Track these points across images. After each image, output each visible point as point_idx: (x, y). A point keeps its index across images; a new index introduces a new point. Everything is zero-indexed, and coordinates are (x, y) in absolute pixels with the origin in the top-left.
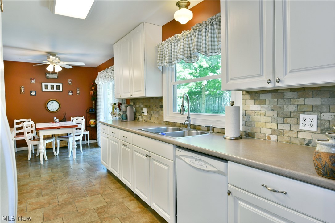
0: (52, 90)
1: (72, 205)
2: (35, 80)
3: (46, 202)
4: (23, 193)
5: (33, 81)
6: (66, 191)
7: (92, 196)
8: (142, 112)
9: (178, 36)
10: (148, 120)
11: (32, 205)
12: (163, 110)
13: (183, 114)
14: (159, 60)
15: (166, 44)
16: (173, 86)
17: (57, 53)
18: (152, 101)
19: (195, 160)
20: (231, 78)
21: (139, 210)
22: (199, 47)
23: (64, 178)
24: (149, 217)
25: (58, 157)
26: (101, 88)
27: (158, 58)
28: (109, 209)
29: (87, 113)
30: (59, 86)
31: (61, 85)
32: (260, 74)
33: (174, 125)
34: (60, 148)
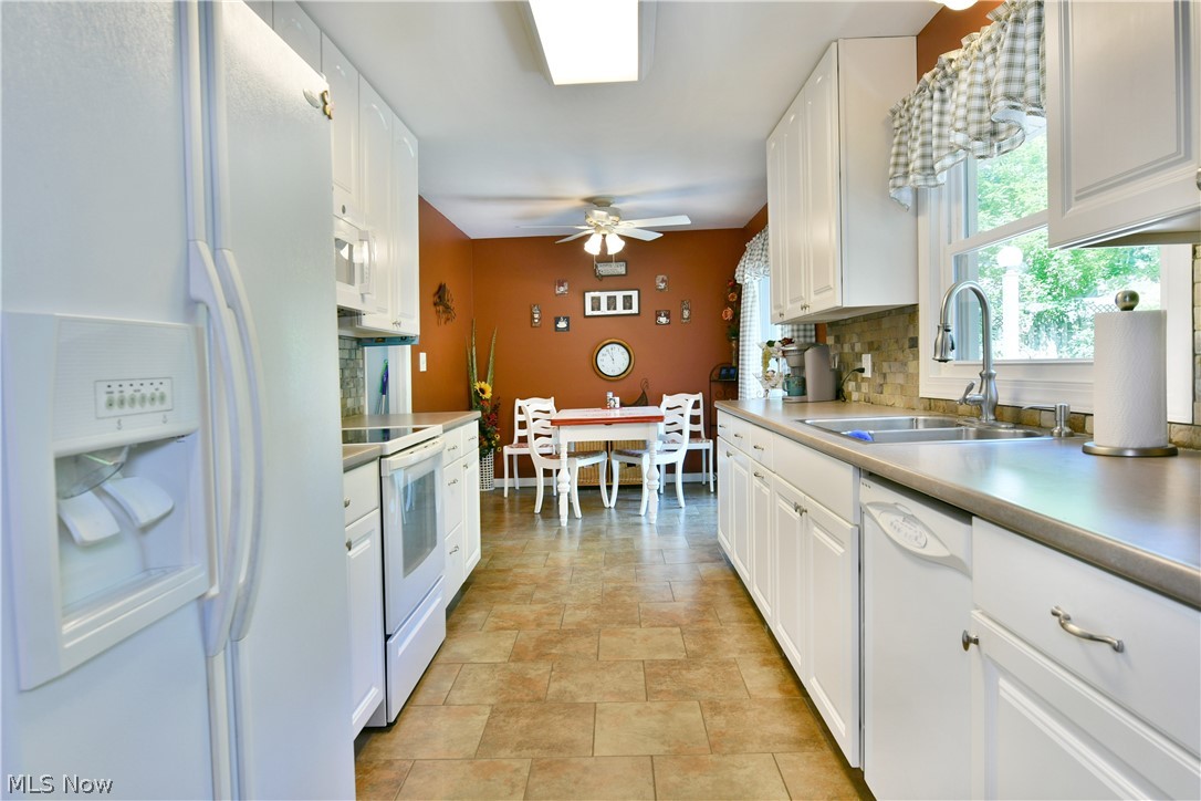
0: (612, 312)
1: (589, 639)
2: (566, 284)
3: (532, 617)
4: (493, 588)
5: (562, 289)
6: (593, 601)
7: (653, 626)
8: (858, 367)
9: (951, 61)
10: (874, 396)
11: (499, 617)
12: (916, 357)
13: (945, 361)
14: (896, 165)
15: (917, 102)
16: (957, 257)
17: (611, 197)
18: (886, 323)
19: (902, 518)
20: (1078, 192)
21: (776, 695)
22: (1015, 88)
23: (604, 568)
24: (798, 724)
25: (613, 511)
26: (751, 295)
27: (892, 160)
28: (684, 672)
29: (715, 381)
30: (631, 296)
31: (635, 294)
32: (1178, 152)
33: (952, 412)
34: (620, 487)
